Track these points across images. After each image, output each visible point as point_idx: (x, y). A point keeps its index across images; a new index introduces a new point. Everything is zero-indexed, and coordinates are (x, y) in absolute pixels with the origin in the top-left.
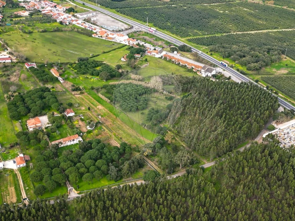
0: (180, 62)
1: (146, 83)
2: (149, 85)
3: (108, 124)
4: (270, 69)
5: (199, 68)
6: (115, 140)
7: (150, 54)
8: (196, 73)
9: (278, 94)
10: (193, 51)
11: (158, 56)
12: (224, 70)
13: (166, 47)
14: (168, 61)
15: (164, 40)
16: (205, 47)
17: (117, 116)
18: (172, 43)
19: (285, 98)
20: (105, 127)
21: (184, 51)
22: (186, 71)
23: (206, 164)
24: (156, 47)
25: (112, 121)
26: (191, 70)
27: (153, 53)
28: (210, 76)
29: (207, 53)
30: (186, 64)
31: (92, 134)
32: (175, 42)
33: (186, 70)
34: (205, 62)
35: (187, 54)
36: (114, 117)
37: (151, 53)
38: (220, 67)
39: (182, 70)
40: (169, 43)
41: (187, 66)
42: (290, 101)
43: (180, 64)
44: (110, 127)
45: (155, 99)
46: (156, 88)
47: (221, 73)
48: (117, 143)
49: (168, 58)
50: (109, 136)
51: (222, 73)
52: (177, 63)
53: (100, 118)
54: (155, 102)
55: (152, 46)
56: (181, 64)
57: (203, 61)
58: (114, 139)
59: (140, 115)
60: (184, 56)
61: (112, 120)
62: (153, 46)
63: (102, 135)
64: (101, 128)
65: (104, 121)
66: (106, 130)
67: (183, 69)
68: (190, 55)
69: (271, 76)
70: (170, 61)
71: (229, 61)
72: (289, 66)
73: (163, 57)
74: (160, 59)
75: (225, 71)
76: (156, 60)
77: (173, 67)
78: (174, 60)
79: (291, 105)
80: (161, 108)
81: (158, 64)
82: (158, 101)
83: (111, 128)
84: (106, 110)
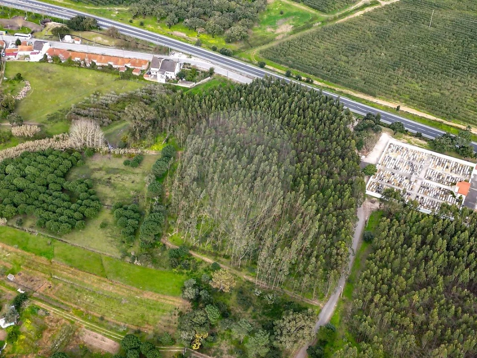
0: (95, 61)
1: (58, 139)
2: (69, 143)
3: (42, 288)
4: (260, 28)
5: (143, 66)
6: (92, 330)
7: (13, 57)
8: (140, 78)
9: (312, 83)
10: (102, 25)
11: (36, 58)
12: (190, 56)
13: (38, 30)
14: (65, 65)
15: (23, 13)
16: (116, 9)
17: (49, 254)
18: (46, 17)
19: (329, 87)
20: (41, 300)
21: (84, 30)
22: (119, 79)
23: (323, 308)
24: (16, 34)
25: (48, 276)
26: (128, 75)
27: (20, 53)
28: (174, 77)
29: (131, 22)
30: (111, 63)
31: (22, 337)
32: (49, 12)
33: (117, 77)
34: (144, 48)
35: (94, 36)
36: (43, 260)
37: (15, 55)
38: (180, 52)
39: (108, 77)
40: (37, 16)
41: (115, 66)
42: (342, 92)
43: (95, 64)
44: (51, 294)
45: (103, 173)
46: (89, 145)
47: (190, 64)
48: (100, 336)
49: (61, 56)
50: (68, 323)
51: (192, 64)
52: (88, 65)
53: (12, 279)
54: (108, 182)
55: (4, 33)
56: (98, 64)
57: (139, 46)
58: (87, 328)
59: (101, 232)
60: (90, 43)
61: (43, 272)
62: (7, 32)
63: (50, 330)
64: (34, 310)
65: (29, 285)
66: (52, 310)
67: (110, 76)
68: (102, 37)
69: (274, 44)
70: (70, 63)
71: (184, 32)
72: (285, 13)
73: (49, 57)
74: (45, 65)
75: (193, 58)
76: (38, 68)
77: (88, 78)
78: (77, 59)
79: (349, 100)
80: (132, 193)
81: (49, 80)
82: (113, 177)
83: (57, 298)
84: (10, 248)
